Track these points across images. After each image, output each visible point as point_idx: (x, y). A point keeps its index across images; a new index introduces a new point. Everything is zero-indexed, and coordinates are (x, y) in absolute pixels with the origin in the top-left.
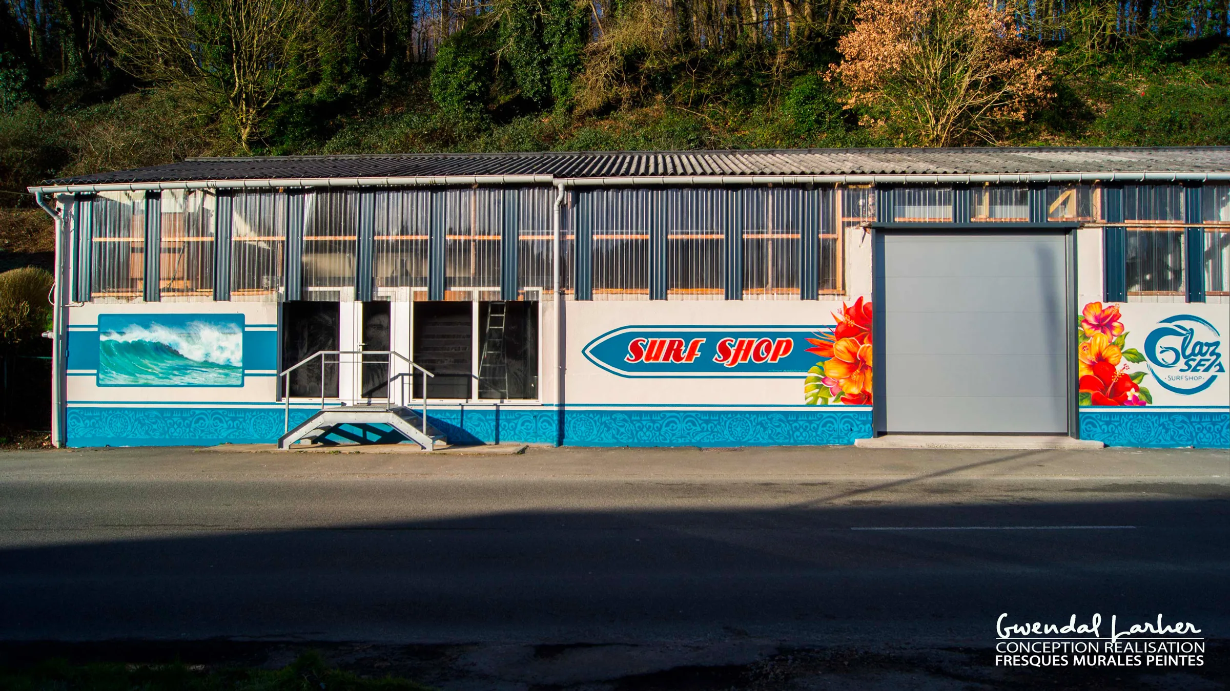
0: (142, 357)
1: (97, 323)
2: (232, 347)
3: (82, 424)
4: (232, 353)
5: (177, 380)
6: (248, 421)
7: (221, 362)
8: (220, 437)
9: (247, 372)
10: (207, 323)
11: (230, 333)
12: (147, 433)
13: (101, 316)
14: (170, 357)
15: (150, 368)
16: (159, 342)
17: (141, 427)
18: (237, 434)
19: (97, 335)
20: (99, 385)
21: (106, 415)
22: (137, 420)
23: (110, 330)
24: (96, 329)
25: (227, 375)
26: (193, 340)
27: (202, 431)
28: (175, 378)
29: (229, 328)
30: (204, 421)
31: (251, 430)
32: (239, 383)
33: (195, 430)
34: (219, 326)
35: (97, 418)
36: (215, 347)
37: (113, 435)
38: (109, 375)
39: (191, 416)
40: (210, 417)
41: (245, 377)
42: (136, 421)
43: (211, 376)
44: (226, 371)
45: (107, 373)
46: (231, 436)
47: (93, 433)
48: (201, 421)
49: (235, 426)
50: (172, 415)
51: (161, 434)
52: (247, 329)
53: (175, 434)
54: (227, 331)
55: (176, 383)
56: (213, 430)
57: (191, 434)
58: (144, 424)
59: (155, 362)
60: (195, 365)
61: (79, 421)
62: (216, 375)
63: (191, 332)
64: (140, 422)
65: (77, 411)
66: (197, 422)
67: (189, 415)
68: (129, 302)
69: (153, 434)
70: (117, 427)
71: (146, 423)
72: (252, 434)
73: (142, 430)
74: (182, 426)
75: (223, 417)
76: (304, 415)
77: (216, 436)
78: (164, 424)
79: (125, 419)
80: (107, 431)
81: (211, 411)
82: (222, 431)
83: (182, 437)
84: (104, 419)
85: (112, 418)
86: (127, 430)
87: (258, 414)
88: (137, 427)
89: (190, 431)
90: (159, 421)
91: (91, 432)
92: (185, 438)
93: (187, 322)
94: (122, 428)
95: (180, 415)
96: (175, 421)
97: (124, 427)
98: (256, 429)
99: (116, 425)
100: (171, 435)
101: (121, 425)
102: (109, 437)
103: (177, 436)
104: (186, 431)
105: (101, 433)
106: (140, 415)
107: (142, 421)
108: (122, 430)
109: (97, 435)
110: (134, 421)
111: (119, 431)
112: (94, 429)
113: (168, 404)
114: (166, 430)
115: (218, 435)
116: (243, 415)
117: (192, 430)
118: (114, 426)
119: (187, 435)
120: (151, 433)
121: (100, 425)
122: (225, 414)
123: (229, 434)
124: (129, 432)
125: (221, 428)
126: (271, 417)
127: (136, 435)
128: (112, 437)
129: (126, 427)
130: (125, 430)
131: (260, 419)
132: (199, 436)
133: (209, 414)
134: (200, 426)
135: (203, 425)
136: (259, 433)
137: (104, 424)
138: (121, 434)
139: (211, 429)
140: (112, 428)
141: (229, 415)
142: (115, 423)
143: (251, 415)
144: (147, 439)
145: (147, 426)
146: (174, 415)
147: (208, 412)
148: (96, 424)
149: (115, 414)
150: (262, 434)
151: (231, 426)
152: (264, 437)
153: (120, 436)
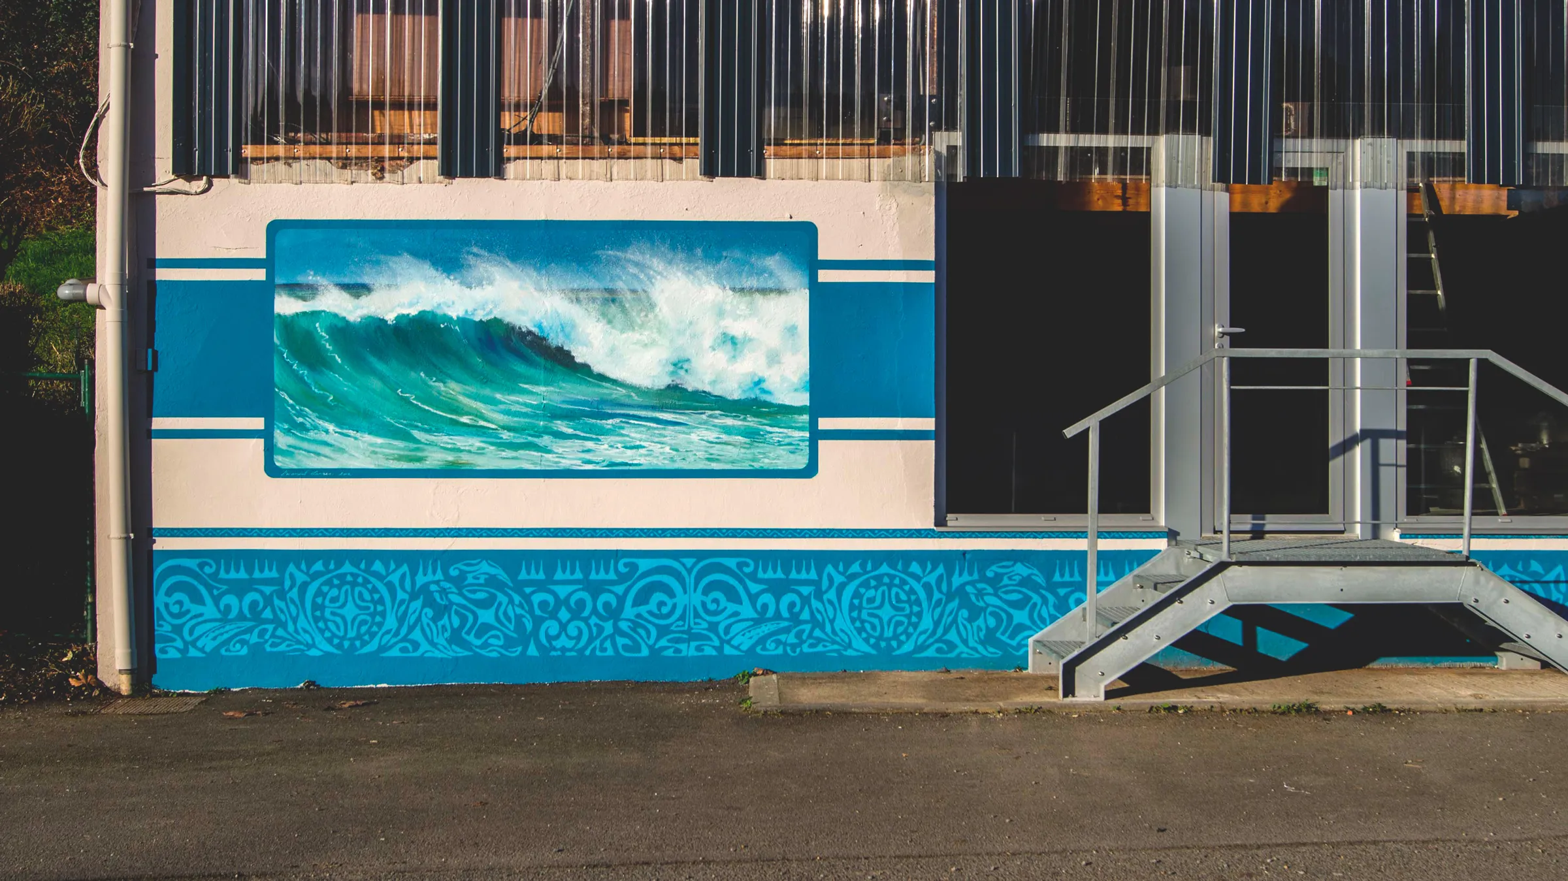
0: (435, 371)
1: (262, 255)
2: (772, 338)
3: (210, 610)
4: (773, 358)
5: (568, 454)
6: (831, 595)
7: (732, 390)
8: (728, 650)
9: (825, 424)
10: (681, 255)
11: (764, 291)
12: (456, 638)
13: (275, 228)
14: (540, 374)
16: (497, 322)
17: (435, 619)
18: (791, 638)
19: (264, 293)
20: (272, 470)
21: (301, 577)
22: (423, 593)
23: (311, 278)
24: (260, 275)
25: (753, 435)
26: (624, 310)
27: (663, 631)
28: (560, 447)
29: (761, 272)
30: (672, 594)
31: (843, 622)
32: (800, 461)
33: (635, 625)
34: (723, 264)
35: (267, 590)
36: (708, 342)
37: (329, 648)
39: (623, 578)
40: (690, 580)
41: (822, 444)
42: (414, 597)
43: (694, 437)
44: (752, 422)
45: (302, 427)
46: (770, 645)
47: (254, 638)
48: (658, 597)
49: (785, 614)
50: (550, 573)
51: (509, 643)
52: (824, 276)
53: (563, 642)
54: (752, 282)
55: (565, 464)
56: (702, 627)
57: (621, 641)
58: (447, 608)
59: (487, 391)
61: (197, 599)
62: (712, 435)
63: (620, 285)
64: (430, 602)
65: (192, 563)
66: (642, 598)
67: (612, 576)
68: (382, 178)
69: (478, 642)
70: (343, 618)
71: (451, 603)
72: (847, 640)
73: (440, 626)
74: (586, 613)
75: (741, 581)
76: (1036, 571)
77: (714, 647)
78: (521, 606)
79: (375, 590)
80: (306, 631)
81: (694, 560)
82: (735, 629)
83: (588, 652)
84: (295, 590)
85: (325, 589)
86: (380, 629)
87: (869, 567)
88: (419, 619)
89: (618, 631)
90: (501, 597)
91: (246, 637)
92: (598, 653)
93: (603, 249)
94: (364, 622)
95: (578, 575)
96: (562, 596)
97: (369, 618)
98: (863, 622)
99: (339, 611)
100: (547, 645)
101: (358, 611)
102: (313, 652)
103: (571, 650)
104: (601, 629)
105: (284, 639)
106: (430, 577)
107: (437, 596)
108: (364, 629)
109: (268, 649)
110: (406, 597)
111: (352, 634)
112: (256, 626)
113: (535, 536)
114: (529, 626)
115: (722, 641)
116: (813, 575)
117: (624, 625)
118: (333, 614)
119: (608, 644)
120: (471, 638)
121: (279, 612)
122: (747, 570)
123: (762, 641)
124: (389, 636)
125: (733, 620)
126: (918, 578)
127: (416, 645)
128: (327, 654)
129: (378, 619)
130: (375, 629)
131: (876, 588)
132: (651, 648)
133: (689, 571)
134: (656, 611)
135: (665, 610)
136: (870, 636)
137: (292, 608)
138: (358, 643)
139: (695, 624)
140: (326, 621)
141: (760, 575)
142: (337, 604)
143: (843, 574)
144: (457, 659)
145: (457, 612)
146: (559, 575)
147: (684, 565)
148: (265, 608)
149: (334, 573)
150: (880, 638)
151: (770, 613)
152: (889, 646)
153: (357, 649)
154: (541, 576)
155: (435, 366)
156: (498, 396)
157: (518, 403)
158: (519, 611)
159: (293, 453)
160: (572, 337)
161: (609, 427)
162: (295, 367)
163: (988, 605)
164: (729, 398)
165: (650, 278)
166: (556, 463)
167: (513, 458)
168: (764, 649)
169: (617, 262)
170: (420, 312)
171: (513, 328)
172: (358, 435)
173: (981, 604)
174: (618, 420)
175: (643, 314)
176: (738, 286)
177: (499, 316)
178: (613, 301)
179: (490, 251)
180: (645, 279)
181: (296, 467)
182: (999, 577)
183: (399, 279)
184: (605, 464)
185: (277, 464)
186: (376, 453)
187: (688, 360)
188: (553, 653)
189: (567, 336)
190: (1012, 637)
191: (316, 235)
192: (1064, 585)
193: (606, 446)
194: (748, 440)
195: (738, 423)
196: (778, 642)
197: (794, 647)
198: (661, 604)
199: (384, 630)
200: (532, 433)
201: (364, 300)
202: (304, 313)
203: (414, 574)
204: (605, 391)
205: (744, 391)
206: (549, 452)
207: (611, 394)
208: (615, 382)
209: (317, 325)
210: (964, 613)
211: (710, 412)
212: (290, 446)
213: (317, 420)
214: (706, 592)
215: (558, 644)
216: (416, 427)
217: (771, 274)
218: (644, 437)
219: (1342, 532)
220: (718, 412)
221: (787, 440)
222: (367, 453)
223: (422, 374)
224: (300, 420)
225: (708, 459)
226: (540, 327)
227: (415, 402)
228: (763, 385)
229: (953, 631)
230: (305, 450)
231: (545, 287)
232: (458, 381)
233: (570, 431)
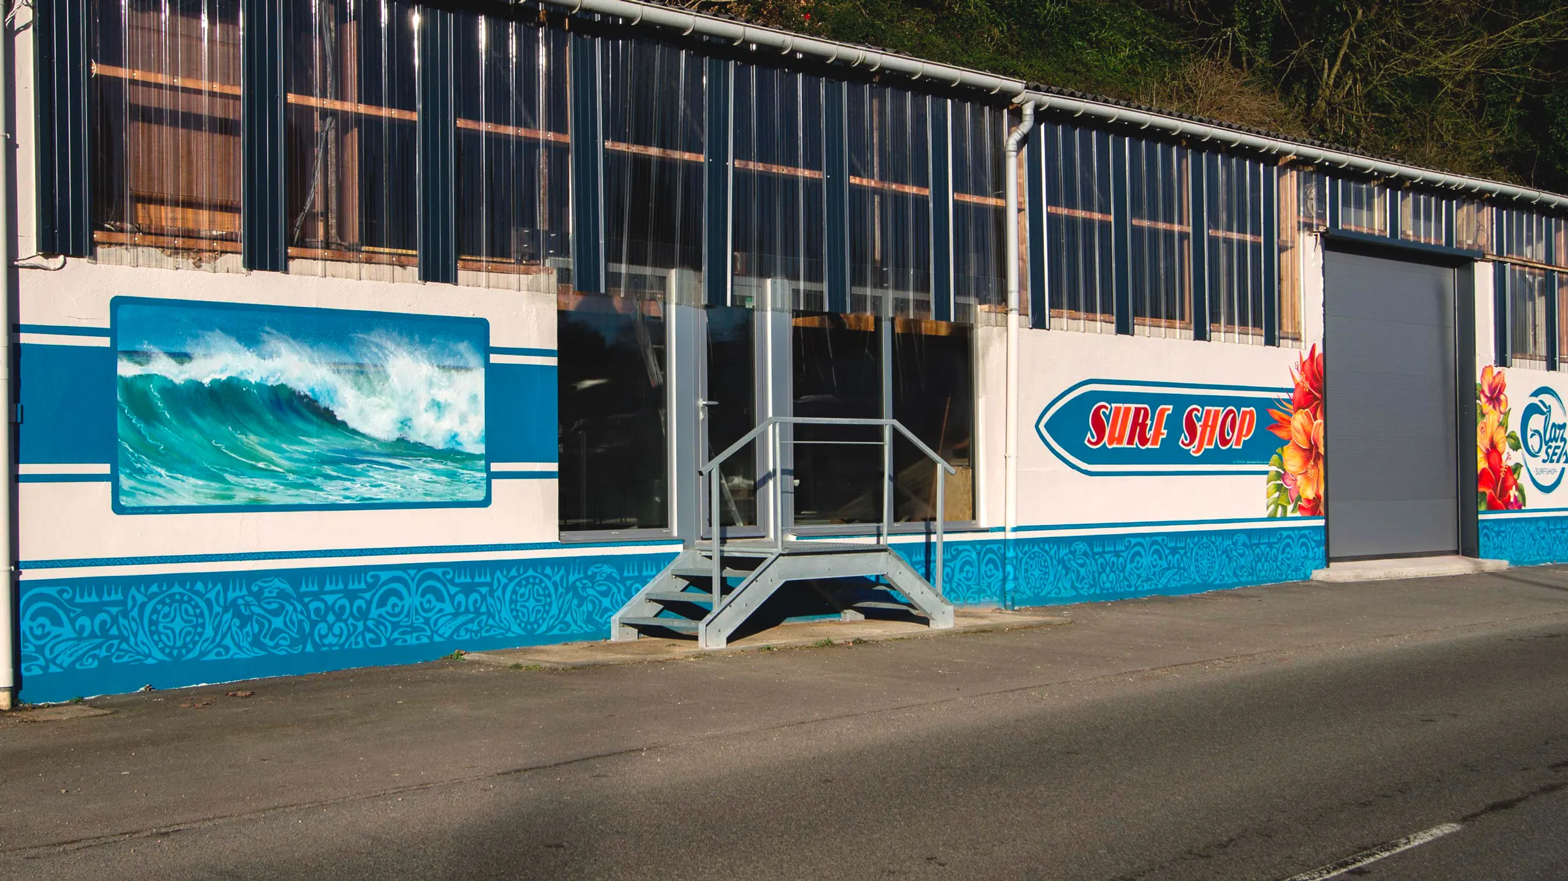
1: (106, 324)
2: (462, 404)
3: (67, 631)
4: (463, 419)
5: (333, 492)
6: (499, 593)
7: (438, 442)
8: (437, 639)
9: (496, 467)
10: (406, 340)
12: (256, 642)
13: (118, 303)
14: (312, 429)
15: (263, 460)
17: (241, 627)
18: (475, 627)
19: (108, 358)
20: (118, 509)
21: (140, 598)
22: (232, 607)
23: (146, 347)
24: (105, 342)
25: (452, 475)
27: (396, 626)
28: (329, 486)
29: (456, 354)
30: (401, 598)
31: (506, 613)
32: (480, 495)
33: (378, 623)
34: (432, 347)
35: (114, 610)
36: (423, 405)
37: (161, 656)
38: (149, 478)
39: (370, 587)
40: (413, 586)
41: (493, 482)
42: (226, 610)
43: (416, 478)
44: (450, 466)
45: (140, 471)
46: (462, 633)
47: (103, 653)
48: (393, 600)
49: (471, 609)
50: (322, 584)
51: (293, 642)
52: (495, 359)
53: (331, 639)
55: (332, 499)
56: (420, 622)
57: (369, 636)
58: (250, 618)
59: (276, 443)
60: (377, 449)
61: (57, 622)
62: (427, 476)
63: (366, 361)
64: (237, 614)
65: (52, 591)
66: (382, 603)
67: (363, 586)
68: (199, 267)
69: (271, 644)
70: (173, 631)
71: (253, 613)
72: (508, 626)
73: (244, 633)
74: (345, 617)
75: (445, 586)
76: (614, 570)
77: (427, 636)
78: (302, 613)
79: (197, 606)
80: (143, 643)
81: (416, 571)
82: (440, 623)
83: (346, 646)
84: (136, 609)
85: (159, 607)
86: (200, 637)
87: (521, 572)
88: (230, 628)
89: (367, 629)
90: (289, 608)
91: (97, 652)
92: (354, 647)
93: (356, 333)
94: (188, 633)
95: (341, 586)
96: (330, 604)
97: (193, 630)
98: (518, 611)
99: (169, 625)
100: (319, 642)
101: (184, 624)
102: (150, 661)
103: (335, 645)
104: (355, 627)
105: (127, 652)
106: (238, 593)
107: (242, 608)
108: (188, 639)
109: (115, 661)
110: (220, 610)
111: (179, 643)
112: (104, 643)
113: (311, 557)
114: (307, 629)
115: (433, 632)
116: (488, 579)
117: (370, 623)
118: (165, 628)
119: (360, 639)
120: (267, 641)
121: (123, 629)
122: (448, 577)
123: (457, 630)
124: (207, 644)
125: (439, 615)
126: (549, 578)
127: (227, 649)
128: (162, 662)
129: (199, 630)
130: (197, 638)
131: (526, 586)
132: (388, 640)
133: (413, 579)
134: (391, 611)
135: (397, 610)
136: (521, 621)
137: (133, 625)
138: (184, 651)
139: (417, 619)
140: (159, 634)
141: (457, 580)
142: (168, 620)
143: (506, 577)
144: (255, 658)
145: (257, 621)
146: (328, 587)
147: (409, 575)
148: (112, 626)
149: (167, 594)
150: (527, 623)
151: (462, 609)
152: (533, 629)
153: (184, 656)
154: (316, 588)
155: (239, 422)
156: (284, 446)
157: (297, 451)
158: (300, 617)
159: (134, 493)
160: (335, 400)
161: (359, 470)
162: (134, 421)
163: (589, 595)
164: (436, 448)
165: (386, 356)
166: (325, 499)
167: (297, 495)
168: (458, 636)
169: (364, 343)
170: (228, 378)
171: (294, 392)
172: (185, 478)
173: (585, 595)
174: (365, 465)
175: (381, 384)
176: (441, 364)
177: (284, 383)
178: (362, 373)
179: (279, 331)
180: (383, 357)
181: (136, 506)
182: (595, 574)
183: (213, 350)
184: (358, 499)
185: (123, 503)
186: (198, 493)
187: (410, 419)
188: (324, 649)
189: (332, 400)
190: (601, 617)
191: (147, 310)
192: (630, 578)
193: (359, 485)
194: (449, 480)
195: (442, 467)
196: (467, 630)
197: (476, 632)
198: (395, 605)
199: (203, 639)
200: (308, 475)
201: (187, 366)
202: (141, 376)
203: (226, 590)
204: (357, 442)
205: (446, 443)
206: (322, 490)
207: (360, 445)
208: (363, 435)
209: (151, 386)
210: (575, 602)
211: (424, 459)
212: (132, 488)
213: (151, 466)
214: (423, 596)
215: (326, 641)
216: (227, 471)
217: (462, 356)
218: (383, 477)
219: (764, 537)
220: (429, 459)
221: (473, 480)
222: (192, 493)
223: (230, 428)
224: (139, 465)
225: (425, 494)
226: (312, 391)
227: (225, 451)
228: (457, 439)
229: (569, 615)
230: (143, 491)
231: (317, 361)
232: (256, 434)
233: (335, 474)
